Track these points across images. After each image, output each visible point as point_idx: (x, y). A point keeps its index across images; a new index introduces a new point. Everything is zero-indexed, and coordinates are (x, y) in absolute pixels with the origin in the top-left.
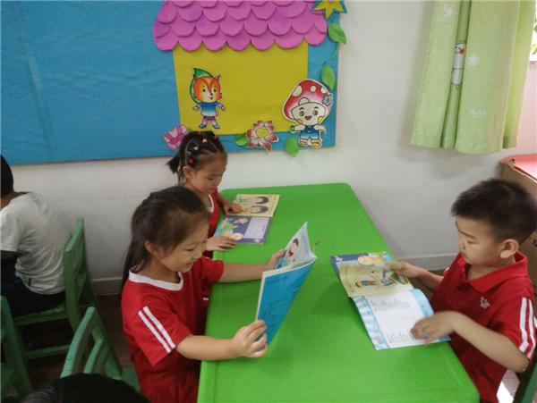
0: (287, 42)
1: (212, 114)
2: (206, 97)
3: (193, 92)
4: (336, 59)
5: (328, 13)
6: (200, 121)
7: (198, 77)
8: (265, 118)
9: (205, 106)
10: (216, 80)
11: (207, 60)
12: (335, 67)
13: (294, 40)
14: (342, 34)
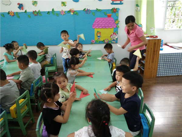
0: (111, 27)
1: (99, 38)
2: (99, 35)
3: (97, 34)
4: (118, 30)
5: (116, 23)
6: (97, 39)
7: (98, 32)
8: (107, 38)
9: (98, 36)
10: (100, 33)
11: (99, 30)
12: (117, 31)
13: (112, 27)
14: (118, 26)
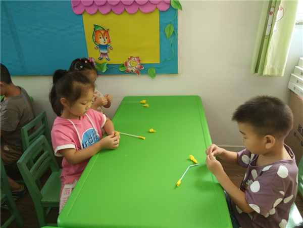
0: (147, 9)
1: (105, 52)
2: (102, 42)
3: (94, 38)
4: (176, 20)
6: (99, 55)
7: (97, 30)
8: (135, 55)
9: (101, 47)
10: (107, 32)
11: (101, 20)
12: (176, 25)
13: (152, 8)
14: (179, 5)
